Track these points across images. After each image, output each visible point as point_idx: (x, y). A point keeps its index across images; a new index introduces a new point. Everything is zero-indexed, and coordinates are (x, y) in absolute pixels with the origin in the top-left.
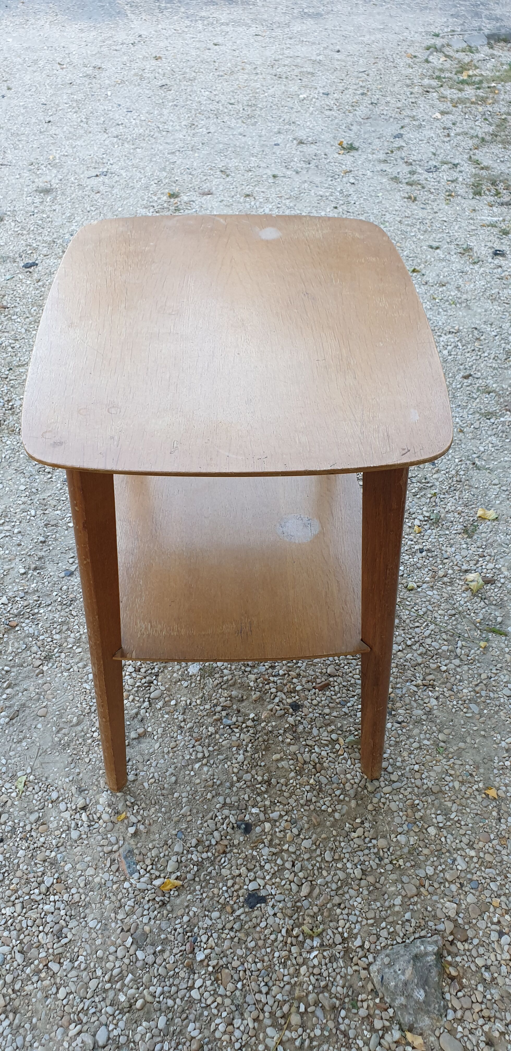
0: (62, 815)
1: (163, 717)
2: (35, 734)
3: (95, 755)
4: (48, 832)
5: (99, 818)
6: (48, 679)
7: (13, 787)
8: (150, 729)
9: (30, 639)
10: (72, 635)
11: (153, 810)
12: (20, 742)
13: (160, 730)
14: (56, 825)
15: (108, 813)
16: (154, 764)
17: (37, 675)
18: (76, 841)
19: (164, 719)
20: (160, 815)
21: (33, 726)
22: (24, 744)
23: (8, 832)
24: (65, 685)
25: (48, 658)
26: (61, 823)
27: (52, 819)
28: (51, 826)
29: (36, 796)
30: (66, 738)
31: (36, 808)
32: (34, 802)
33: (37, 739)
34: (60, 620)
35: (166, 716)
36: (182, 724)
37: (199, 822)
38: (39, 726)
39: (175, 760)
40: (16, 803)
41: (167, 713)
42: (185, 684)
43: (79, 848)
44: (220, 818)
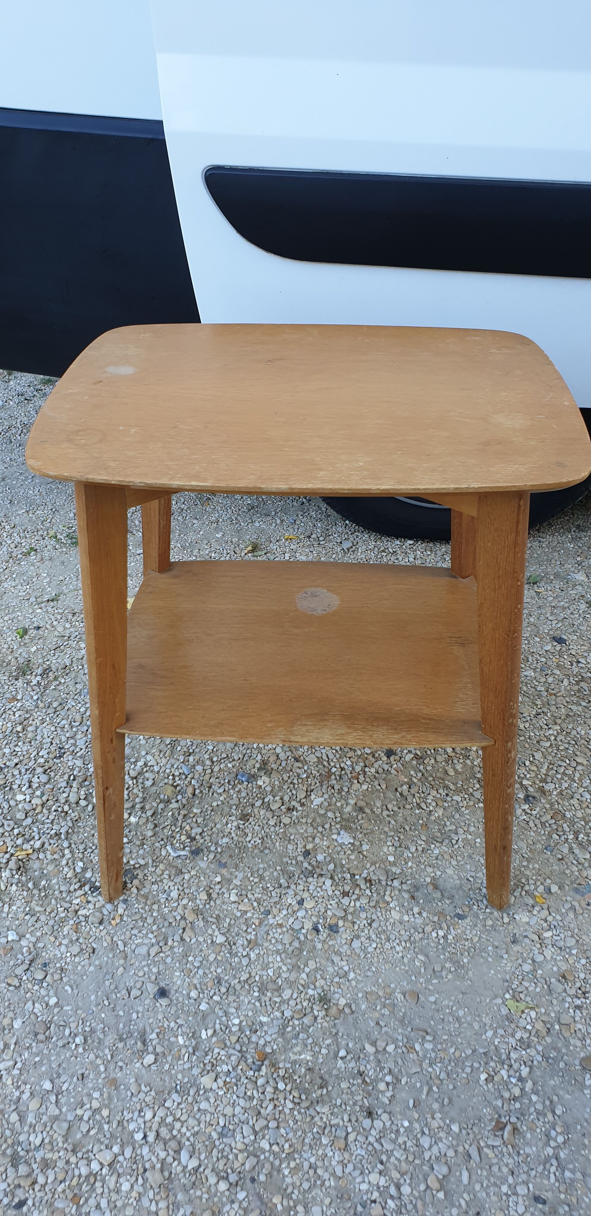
0: (549, 958)
1: (411, 868)
2: (446, 1002)
3: (468, 932)
4: (573, 970)
5: (546, 920)
6: (360, 995)
7: (524, 1016)
8: (428, 880)
9: (289, 1029)
10: (284, 975)
11: (527, 873)
12: (458, 1019)
13: (429, 870)
14: (562, 963)
15: (539, 912)
16: (473, 874)
17: (353, 1012)
18: (577, 941)
19: (414, 866)
20: (531, 866)
21: (433, 1006)
22: (461, 1013)
23: (582, 1013)
24: (369, 974)
25: (324, 1000)
26: (558, 958)
27: (555, 969)
28: (564, 968)
29: (530, 989)
30: (448, 965)
31: (545, 986)
32: (538, 990)
33: (453, 998)
34: (256, 994)
35: (410, 864)
36: (420, 849)
37: (533, 834)
38: (432, 999)
39: (466, 854)
40: (543, 1011)
41: (406, 863)
42: (365, 847)
43: (583, 937)
44: (525, 817)
